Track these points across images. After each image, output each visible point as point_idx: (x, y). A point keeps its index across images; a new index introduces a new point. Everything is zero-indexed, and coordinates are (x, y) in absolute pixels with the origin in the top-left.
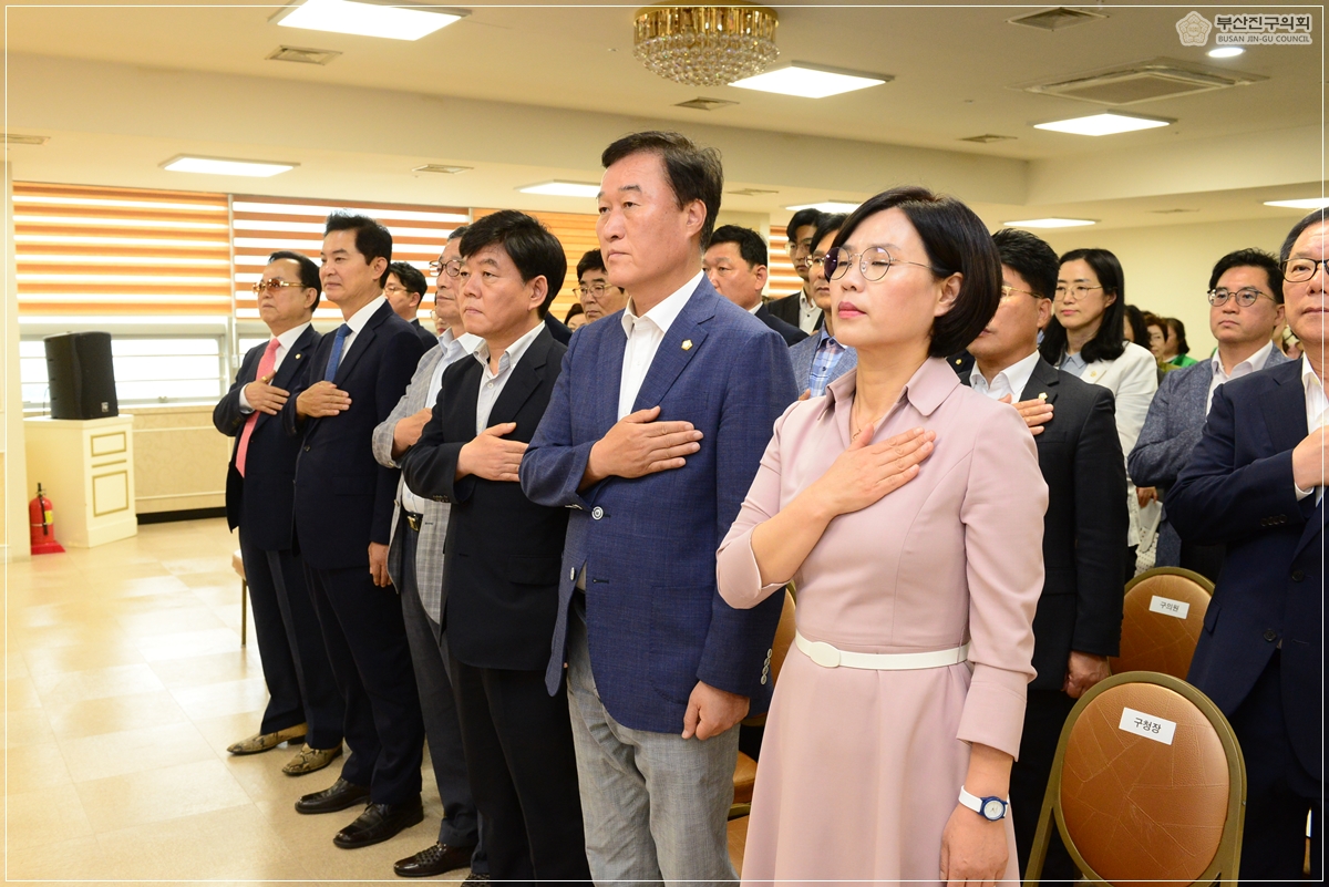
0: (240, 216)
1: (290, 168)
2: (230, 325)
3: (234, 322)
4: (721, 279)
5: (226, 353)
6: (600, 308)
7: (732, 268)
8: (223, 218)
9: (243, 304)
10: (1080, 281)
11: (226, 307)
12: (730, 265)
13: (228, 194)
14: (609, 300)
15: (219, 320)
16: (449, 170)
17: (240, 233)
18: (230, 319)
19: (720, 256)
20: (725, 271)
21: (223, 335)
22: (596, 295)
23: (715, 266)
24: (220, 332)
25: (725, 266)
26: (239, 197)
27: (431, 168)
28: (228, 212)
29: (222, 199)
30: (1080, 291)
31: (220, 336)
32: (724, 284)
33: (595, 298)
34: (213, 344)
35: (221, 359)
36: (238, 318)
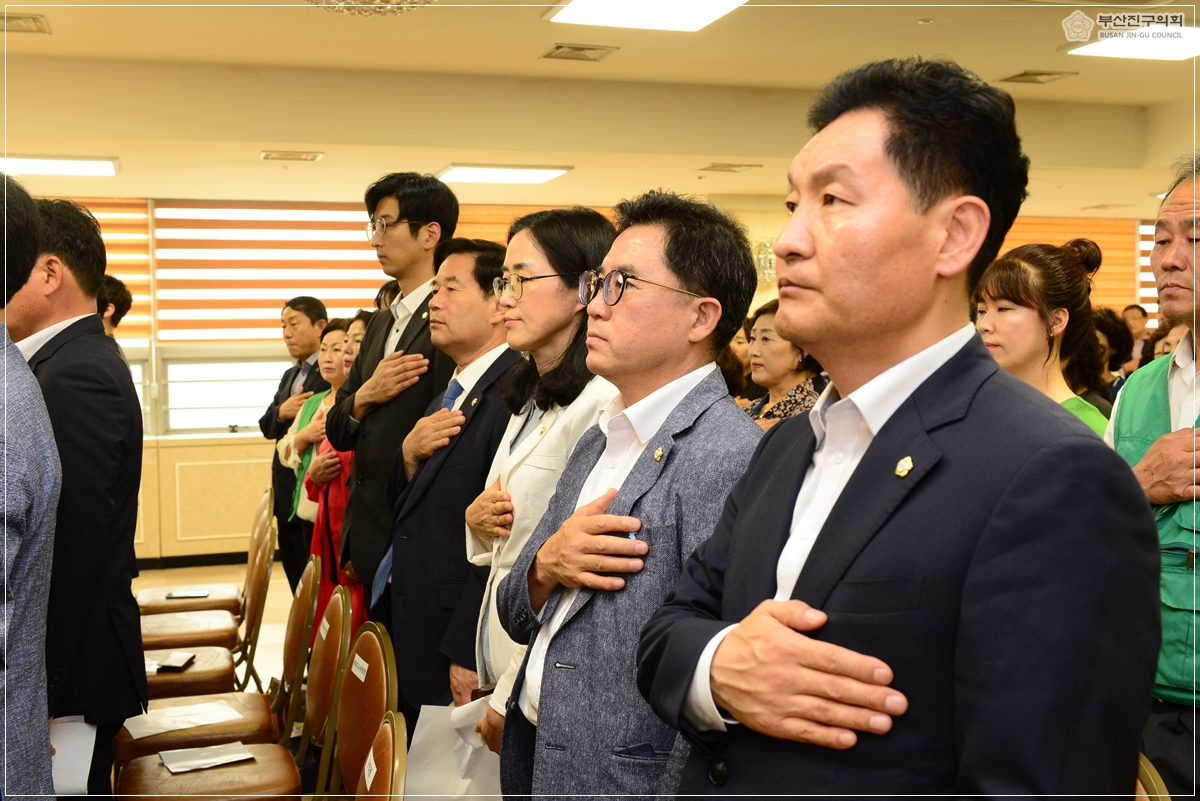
3: (155, 344)
8: (142, 226)
13: (147, 199)
18: (150, 342)
26: (161, 203)
28: (147, 219)
29: (141, 205)
36: (160, 341)
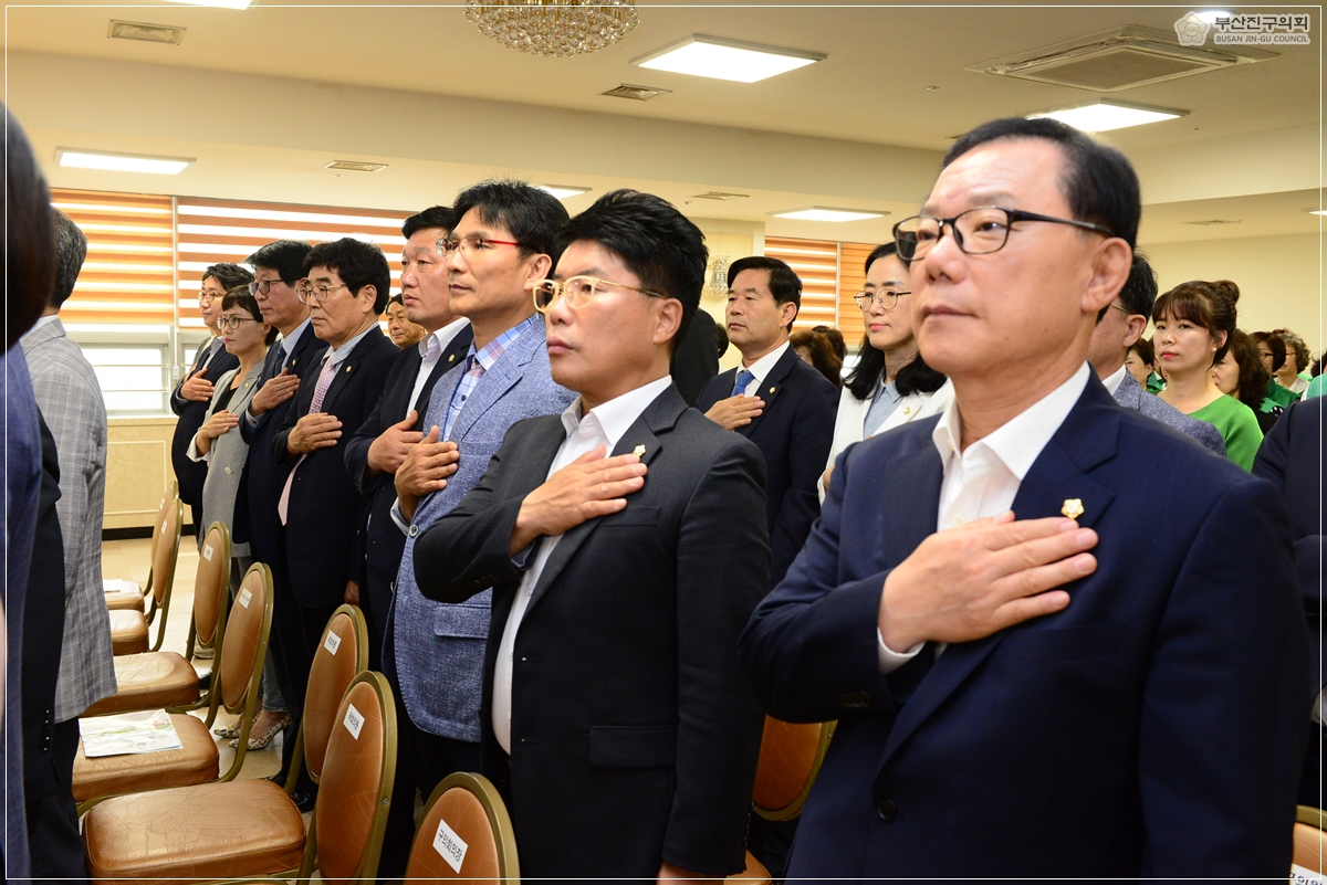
0: (185, 219)
1: (185, 164)
2: (172, 334)
3: (176, 330)
4: (420, 276)
5: (168, 365)
6: (326, 315)
7: (434, 262)
8: (167, 221)
9: (187, 313)
10: (890, 284)
11: (168, 316)
12: (431, 257)
13: (172, 196)
14: (335, 305)
15: (161, 329)
16: (366, 167)
17: (185, 238)
18: (172, 328)
19: (420, 245)
20: (425, 266)
21: (167, 345)
22: (322, 299)
23: (415, 257)
24: (165, 342)
25: (426, 259)
26: (183, 200)
27: (339, 165)
28: (171, 215)
29: (166, 201)
30: (890, 298)
31: (164, 346)
32: (424, 282)
33: (319, 302)
34: (155, 355)
35: (164, 369)
36: (181, 327)
